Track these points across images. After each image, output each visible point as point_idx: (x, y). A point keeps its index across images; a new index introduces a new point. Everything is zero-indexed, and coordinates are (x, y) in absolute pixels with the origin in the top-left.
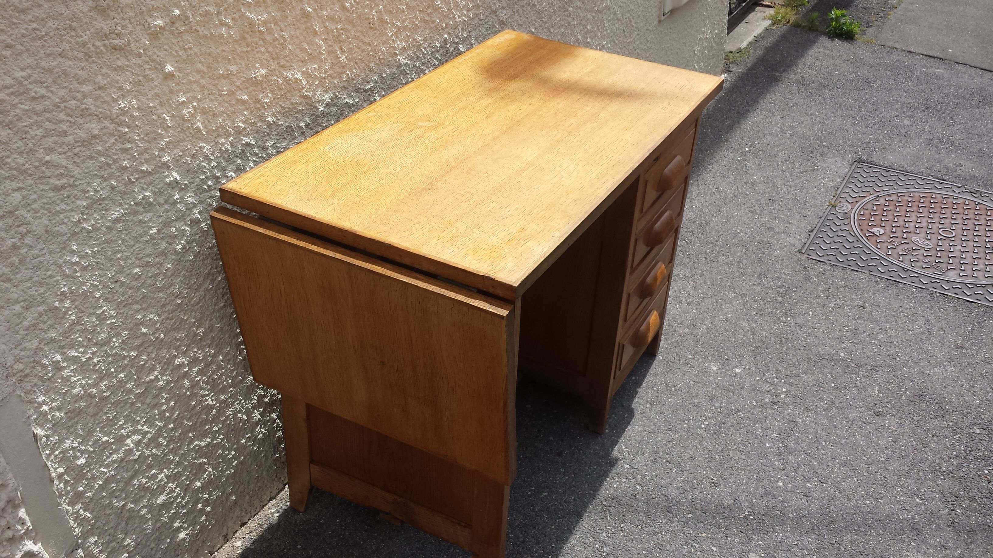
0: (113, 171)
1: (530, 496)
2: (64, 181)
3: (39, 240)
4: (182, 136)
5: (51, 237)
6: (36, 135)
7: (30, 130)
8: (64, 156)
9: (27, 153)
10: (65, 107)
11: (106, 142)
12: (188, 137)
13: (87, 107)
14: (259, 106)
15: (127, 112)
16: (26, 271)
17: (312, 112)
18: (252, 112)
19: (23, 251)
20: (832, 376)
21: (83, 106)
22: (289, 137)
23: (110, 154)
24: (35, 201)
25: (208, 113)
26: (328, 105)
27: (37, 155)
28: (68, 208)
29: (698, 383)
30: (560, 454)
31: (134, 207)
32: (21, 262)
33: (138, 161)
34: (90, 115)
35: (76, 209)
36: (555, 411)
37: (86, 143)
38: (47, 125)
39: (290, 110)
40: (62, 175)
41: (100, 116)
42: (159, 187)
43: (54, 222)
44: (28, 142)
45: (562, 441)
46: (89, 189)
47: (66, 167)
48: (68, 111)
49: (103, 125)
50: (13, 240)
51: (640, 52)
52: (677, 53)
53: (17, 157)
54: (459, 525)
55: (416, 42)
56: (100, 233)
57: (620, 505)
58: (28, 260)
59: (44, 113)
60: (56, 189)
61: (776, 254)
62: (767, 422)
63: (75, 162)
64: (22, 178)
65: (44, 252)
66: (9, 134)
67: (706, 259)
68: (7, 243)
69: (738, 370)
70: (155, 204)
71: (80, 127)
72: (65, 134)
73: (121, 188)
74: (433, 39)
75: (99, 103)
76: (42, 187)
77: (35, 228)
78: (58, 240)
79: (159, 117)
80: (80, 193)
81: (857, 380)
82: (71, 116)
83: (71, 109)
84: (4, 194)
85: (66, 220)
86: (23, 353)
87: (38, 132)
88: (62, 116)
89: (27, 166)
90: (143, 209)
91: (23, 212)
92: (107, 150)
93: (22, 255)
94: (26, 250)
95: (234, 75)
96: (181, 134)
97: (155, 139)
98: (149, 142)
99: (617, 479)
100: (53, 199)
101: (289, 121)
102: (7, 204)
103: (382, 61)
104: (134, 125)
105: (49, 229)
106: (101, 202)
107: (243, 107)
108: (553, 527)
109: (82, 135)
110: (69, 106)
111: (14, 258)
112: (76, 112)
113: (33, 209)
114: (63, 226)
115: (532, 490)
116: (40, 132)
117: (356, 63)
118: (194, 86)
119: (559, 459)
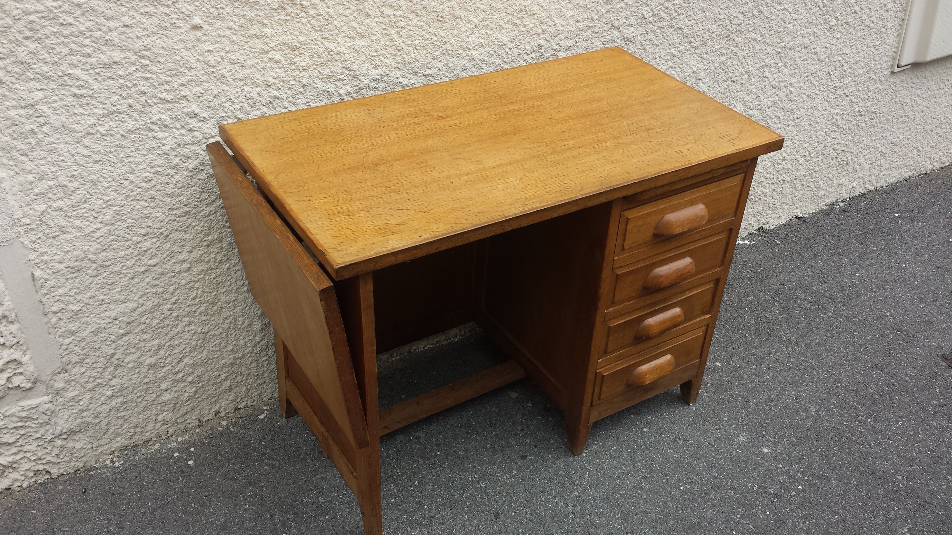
0: (132, 92)
1: (468, 481)
2: (83, 91)
3: (56, 132)
4: (205, 78)
5: (68, 132)
6: (61, 52)
7: (56, 47)
8: (86, 72)
9: (53, 64)
10: (91, 36)
11: (127, 69)
12: (212, 80)
13: (111, 39)
14: (294, 67)
15: (150, 49)
16: (42, 152)
17: (355, 83)
18: (285, 72)
19: (40, 136)
20: (867, 494)
21: (107, 38)
22: (327, 99)
23: (130, 79)
24: (56, 101)
25: (236, 64)
26: (375, 80)
27: (61, 67)
28: (86, 113)
29: (712, 446)
30: (523, 458)
31: (150, 125)
32: (37, 144)
33: (158, 90)
34: (113, 45)
35: (93, 115)
36: (551, 419)
37: (107, 66)
38: (73, 46)
39: (329, 77)
40: (82, 86)
41: (124, 48)
42: (176, 114)
43: (72, 120)
44: (54, 56)
45: (536, 447)
46: (107, 102)
47: (86, 81)
48: (94, 39)
49: (126, 55)
50: (32, 126)
51: (854, 100)
52: (923, 111)
53: (42, 65)
54: (352, 473)
55: (499, 42)
56: (114, 138)
57: (541, 523)
58: (44, 144)
59: (71, 37)
60: (75, 95)
61: (913, 350)
62: (754, 510)
63: (96, 79)
64: (46, 81)
65: (59, 141)
66: (37, 47)
67: (827, 330)
68: (26, 128)
69: (765, 450)
70: (171, 126)
71: (103, 53)
72: (89, 56)
73: (138, 108)
74: (522, 41)
75: (123, 37)
76: (63, 92)
77: (52, 122)
78: (73, 135)
79: (182, 58)
80: (99, 104)
81: (893, 510)
82: (96, 43)
83: (96, 38)
84: (28, 90)
85: (82, 122)
86: (31, 212)
87: (63, 50)
88: (87, 42)
89: (51, 74)
90: (158, 129)
91: (45, 108)
92: (127, 75)
93: (38, 139)
94: (43, 136)
95: (268, 37)
96: (205, 76)
97: (177, 75)
98: (171, 77)
99: (557, 500)
100: (73, 103)
101: (327, 87)
102: (29, 98)
103: (450, 52)
104: (155, 60)
105: (66, 125)
106: (117, 115)
107: (276, 66)
108: (466, 516)
109: (104, 60)
110: (94, 35)
111: (32, 140)
112: (101, 41)
113: (53, 107)
114: (79, 126)
115: (474, 477)
116: (65, 50)
117: (417, 50)
118: (224, 39)
119: (519, 461)
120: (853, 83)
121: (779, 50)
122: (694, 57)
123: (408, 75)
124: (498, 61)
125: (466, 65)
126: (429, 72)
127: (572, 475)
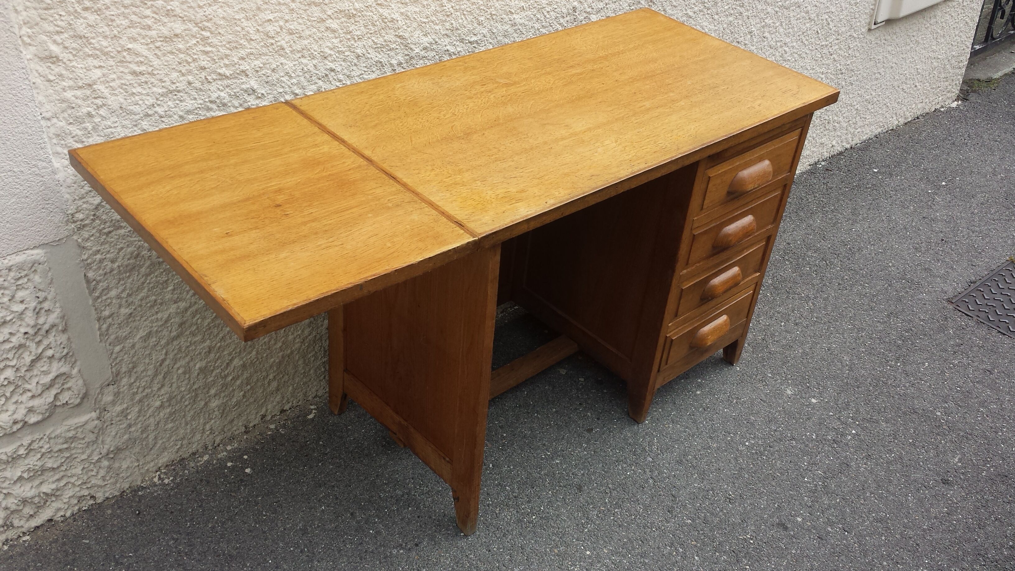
0: (191, 68)
1: (542, 459)
2: (143, 68)
3: (113, 114)
4: (265, 50)
5: (125, 114)
6: (121, 24)
7: (116, 19)
8: (146, 47)
9: (112, 38)
10: (152, 5)
11: (188, 42)
12: (270, 52)
13: (173, 8)
14: (349, 37)
15: (211, 19)
16: (98, 138)
17: (406, 53)
18: (341, 41)
19: (97, 120)
20: (915, 432)
21: (169, 8)
22: (379, 71)
23: (190, 53)
24: (114, 80)
25: (294, 34)
26: (425, 49)
27: (121, 42)
28: (144, 92)
29: (764, 402)
30: (590, 431)
31: (208, 104)
32: (94, 128)
33: (217, 65)
34: (175, 16)
35: (151, 95)
36: (605, 391)
37: (168, 40)
38: (134, 17)
39: (383, 46)
40: (142, 62)
41: (185, 19)
42: (235, 91)
43: (130, 101)
44: (113, 29)
45: (598, 419)
46: (166, 79)
47: (146, 57)
48: (155, 9)
49: (187, 27)
50: (89, 109)
51: (837, 58)
53: (101, 39)
54: (444, 459)
55: (538, 5)
56: (172, 120)
57: (625, 491)
58: (100, 128)
59: (131, 7)
60: (134, 73)
61: (920, 296)
62: (818, 457)
63: (155, 54)
64: (104, 58)
65: (116, 125)
66: (96, 19)
67: (839, 284)
68: (83, 111)
69: (814, 401)
70: (229, 105)
71: (164, 24)
72: (149, 28)
73: (197, 85)
74: (559, 4)
75: (184, 7)
76: (122, 69)
77: (110, 103)
78: (131, 118)
79: (243, 29)
80: (157, 82)
81: (941, 443)
82: (157, 14)
83: (158, 8)
84: (85, 68)
85: (140, 102)
86: (85, 206)
87: (123, 23)
88: (148, 12)
89: (109, 49)
90: (217, 108)
91: (102, 87)
92: (187, 49)
93: (95, 123)
94: (100, 120)
95: (326, 5)
96: (264, 49)
97: (237, 48)
98: (231, 50)
99: (633, 468)
100: (131, 82)
101: (380, 57)
102: (87, 77)
103: (494, 17)
104: (216, 32)
105: (124, 106)
106: (176, 93)
107: (333, 35)
108: (550, 492)
109: (165, 32)
110: (156, 5)
111: (88, 124)
112: (162, 11)
113: (111, 87)
114: (137, 107)
115: (547, 454)
116: (125, 22)
117: (464, 15)
118: (283, 7)
119: (587, 435)
120: (836, 41)
121: (777, 9)
122: (706, 18)
123: (455, 42)
124: (537, 26)
125: (509, 30)
126: (474, 38)
127: (641, 442)
